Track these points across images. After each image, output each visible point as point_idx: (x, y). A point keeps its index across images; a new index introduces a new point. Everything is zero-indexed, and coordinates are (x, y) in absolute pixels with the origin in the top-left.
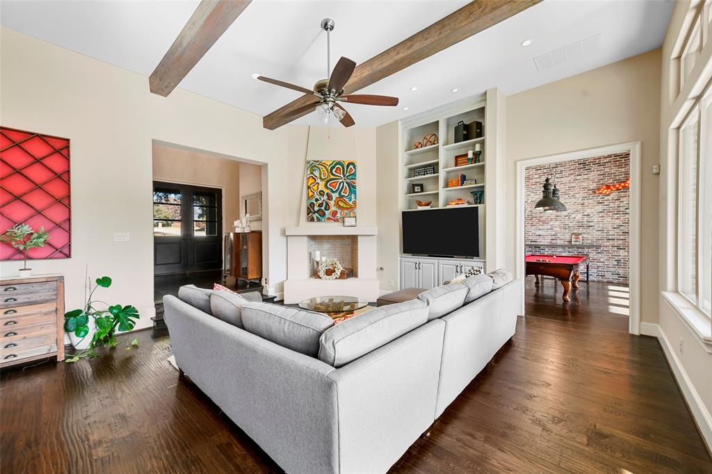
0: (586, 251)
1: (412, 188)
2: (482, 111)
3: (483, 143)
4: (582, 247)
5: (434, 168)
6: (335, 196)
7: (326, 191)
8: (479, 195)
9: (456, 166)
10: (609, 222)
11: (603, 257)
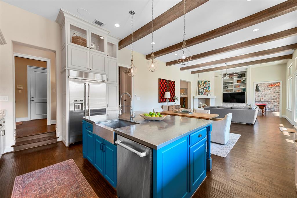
0: (265, 103)
1: (224, 87)
2: (246, 72)
3: (246, 79)
4: (264, 102)
5: (232, 83)
6: (205, 89)
7: (203, 88)
8: (245, 89)
9: (237, 83)
10: (272, 95)
11: (270, 105)
